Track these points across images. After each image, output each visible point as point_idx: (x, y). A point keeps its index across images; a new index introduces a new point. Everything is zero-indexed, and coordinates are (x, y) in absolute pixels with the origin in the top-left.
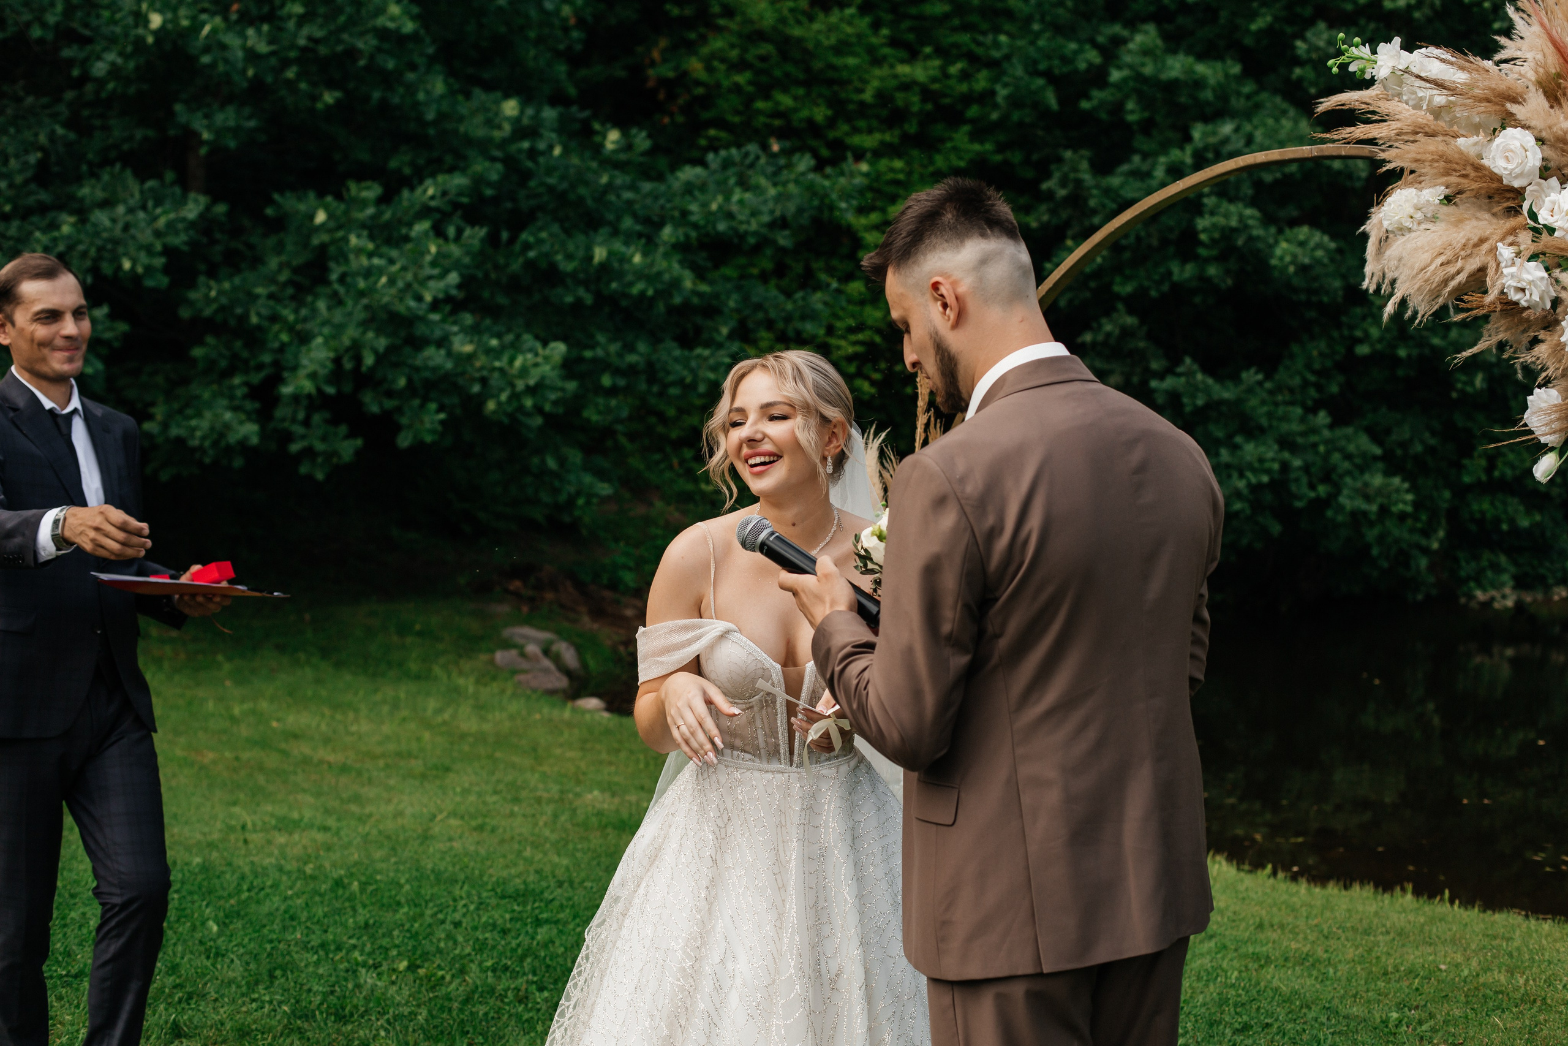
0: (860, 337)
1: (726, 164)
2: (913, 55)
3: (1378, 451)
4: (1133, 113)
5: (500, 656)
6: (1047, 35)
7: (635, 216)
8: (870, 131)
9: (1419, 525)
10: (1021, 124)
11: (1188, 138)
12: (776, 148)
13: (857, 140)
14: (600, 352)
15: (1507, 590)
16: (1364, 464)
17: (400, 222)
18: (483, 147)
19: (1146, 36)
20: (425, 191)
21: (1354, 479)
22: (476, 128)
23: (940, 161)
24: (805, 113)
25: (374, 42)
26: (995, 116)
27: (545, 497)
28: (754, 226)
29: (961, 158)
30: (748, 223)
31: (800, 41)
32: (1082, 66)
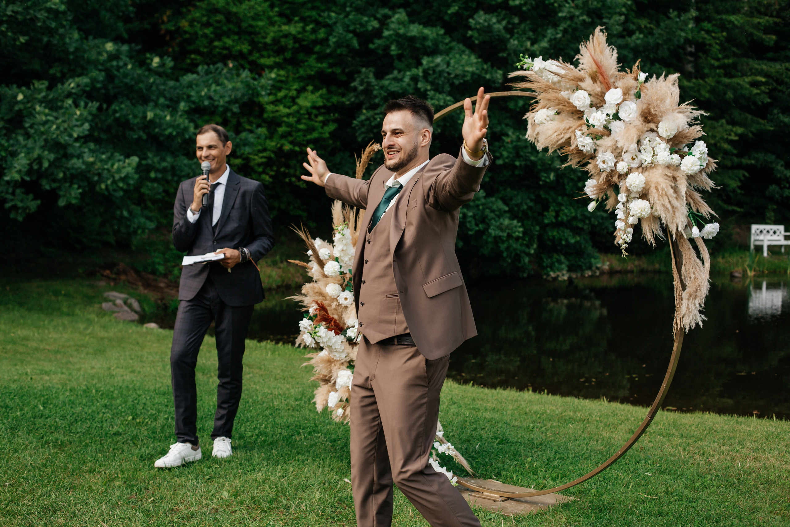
0: (265, 154)
1: (208, 73)
2: (289, 21)
3: (507, 209)
4: (394, 50)
5: (104, 305)
6: (353, 13)
7: (165, 97)
8: (269, 57)
9: (525, 242)
10: (341, 55)
11: (421, 64)
12: (231, 65)
13: (263, 61)
14: (150, 161)
15: (565, 272)
16: (500, 214)
17: (57, 99)
18: (95, 63)
19: (401, 15)
20: (69, 85)
21: (496, 221)
22: (93, 55)
23: (302, 72)
24: (238, 48)
25: (46, 15)
26: (328, 51)
27: (123, 230)
28: (222, 103)
29: (312, 70)
30: (219, 101)
31: (236, 14)
32: (370, 28)
